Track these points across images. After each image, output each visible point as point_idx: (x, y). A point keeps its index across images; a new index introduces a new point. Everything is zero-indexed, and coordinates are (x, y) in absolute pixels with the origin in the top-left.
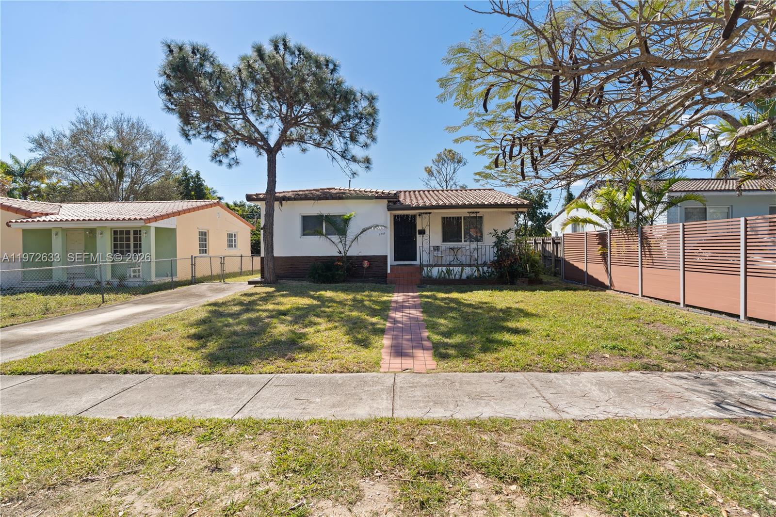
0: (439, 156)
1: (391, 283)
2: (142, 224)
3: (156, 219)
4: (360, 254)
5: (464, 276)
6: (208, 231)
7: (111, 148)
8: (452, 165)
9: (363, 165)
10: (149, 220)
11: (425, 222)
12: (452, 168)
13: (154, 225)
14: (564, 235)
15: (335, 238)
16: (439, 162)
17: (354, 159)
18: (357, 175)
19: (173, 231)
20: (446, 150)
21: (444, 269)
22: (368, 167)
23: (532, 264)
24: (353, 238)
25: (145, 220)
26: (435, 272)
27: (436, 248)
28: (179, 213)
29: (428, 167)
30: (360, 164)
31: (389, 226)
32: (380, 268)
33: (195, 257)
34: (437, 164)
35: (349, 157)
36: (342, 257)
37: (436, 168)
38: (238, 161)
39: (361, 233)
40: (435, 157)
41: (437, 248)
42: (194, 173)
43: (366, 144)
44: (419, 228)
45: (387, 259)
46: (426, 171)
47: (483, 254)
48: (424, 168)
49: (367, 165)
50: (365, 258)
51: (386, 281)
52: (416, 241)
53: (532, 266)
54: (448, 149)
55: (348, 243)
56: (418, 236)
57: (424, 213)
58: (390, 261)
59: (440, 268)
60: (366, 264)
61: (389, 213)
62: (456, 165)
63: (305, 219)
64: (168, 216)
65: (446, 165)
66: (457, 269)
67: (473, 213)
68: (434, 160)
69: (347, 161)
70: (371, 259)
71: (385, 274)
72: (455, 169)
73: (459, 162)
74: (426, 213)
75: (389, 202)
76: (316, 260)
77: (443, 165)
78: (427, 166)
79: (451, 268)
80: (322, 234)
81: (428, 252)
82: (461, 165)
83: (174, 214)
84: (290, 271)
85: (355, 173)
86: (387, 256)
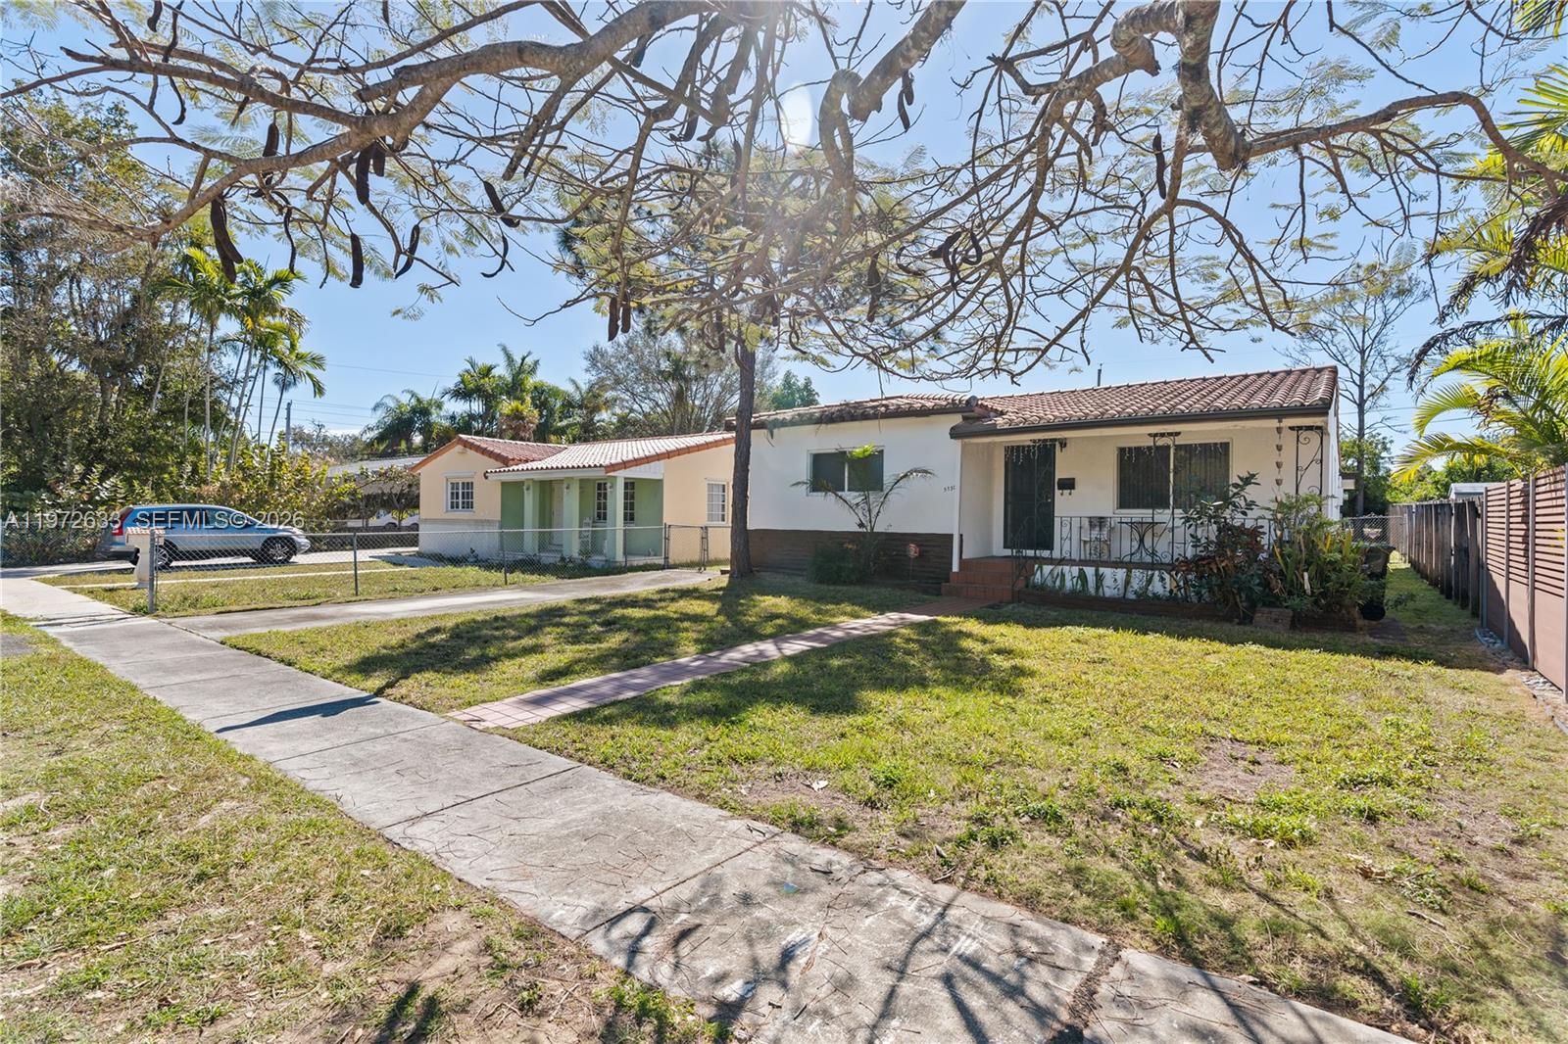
1: (953, 593)
2: (601, 473)
3: (625, 465)
5: (1131, 594)
6: (728, 483)
10: (613, 467)
13: (622, 475)
14: (1487, 491)
19: (657, 485)
23: (1320, 572)
25: (606, 467)
27: (1095, 522)
28: (668, 455)
33: (670, 526)
36: (862, 534)
39: (894, 486)
41: (1099, 522)
42: (801, 383)
44: (1061, 473)
45: (953, 543)
50: (915, 538)
51: (941, 590)
52: (1053, 505)
56: (1058, 492)
60: (913, 550)
61: (958, 443)
63: (817, 460)
64: (648, 460)
67: (1163, 435)
83: (658, 457)
86: (954, 536)
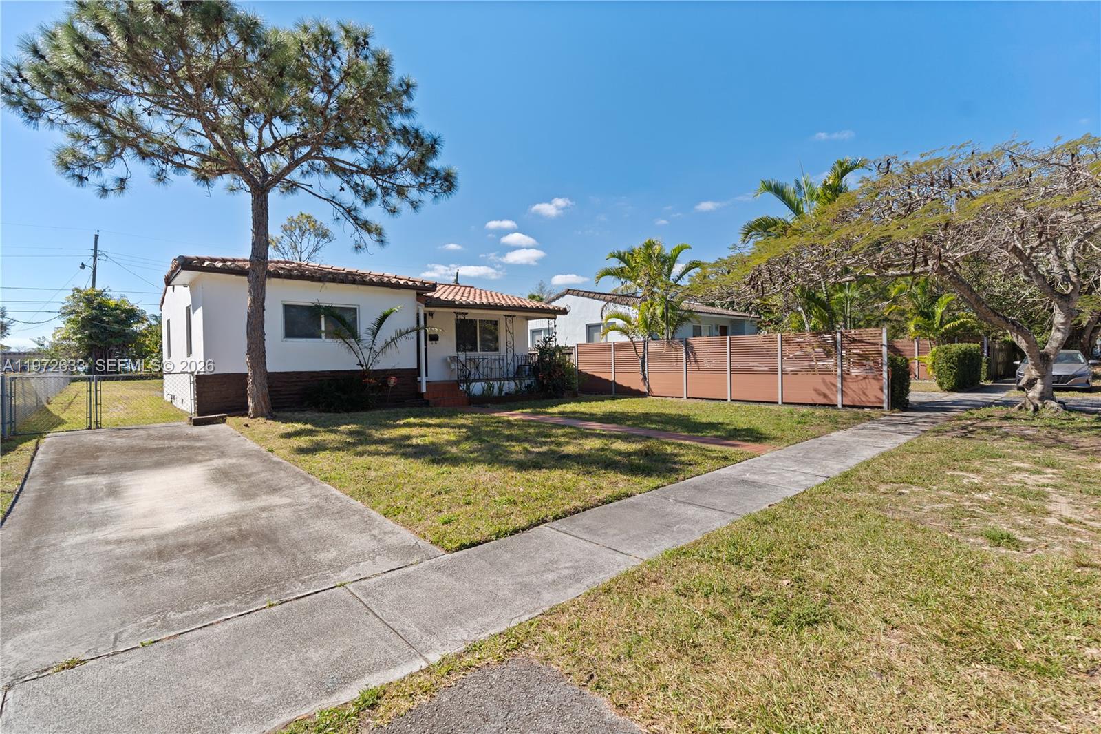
9: (375, 237)
14: (578, 345)
30: (372, 235)
45: (418, 374)
49: (380, 237)
51: (421, 404)
60: (393, 382)
63: (289, 309)
70: (398, 374)
71: (419, 394)
75: (417, 294)
80: (319, 337)
86: (416, 369)
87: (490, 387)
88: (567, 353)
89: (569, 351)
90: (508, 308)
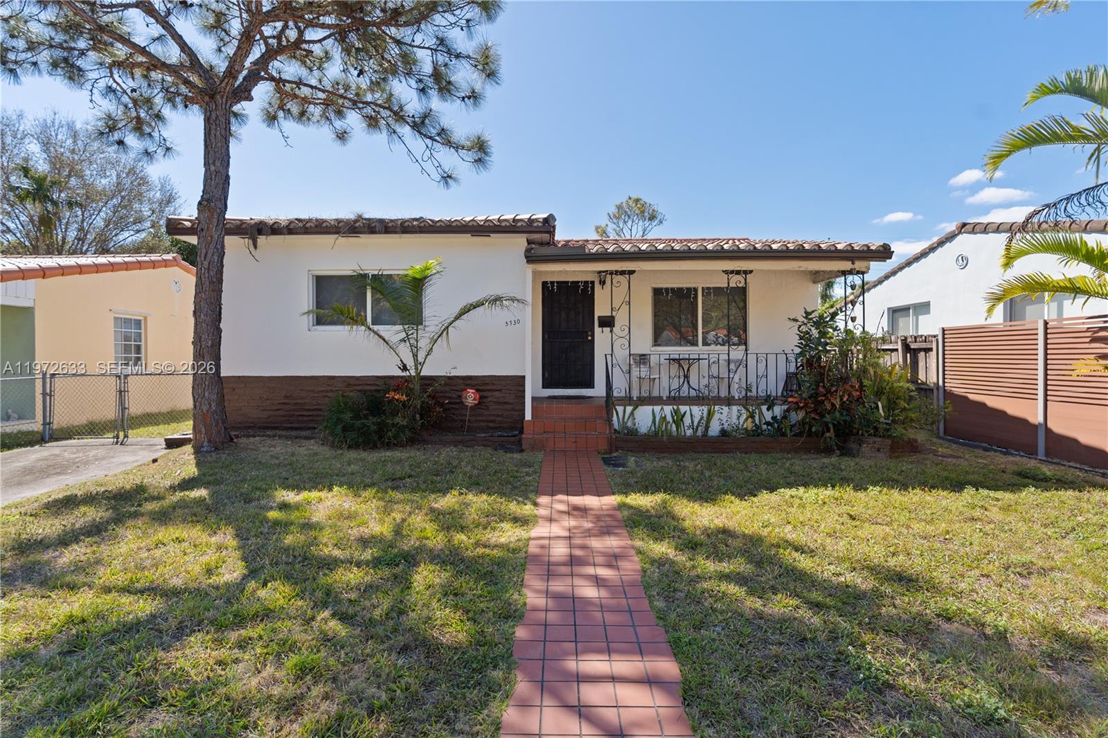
0: (619, 207)
1: (534, 447)
4: (454, 373)
5: (714, 429)
6: (146, 318)
7: (26, 171)
8: (641, 223)
9: (471, 156)
11: (620, 294)
12: (640, 229)
14: (944, 330)
15: (393, 332)
16: (618, 218)
17: (444, 138)
18: (455, 180)
20: (630, 198)
21: (668, 409)
22: (479, 161)
23: (889, 400)
24: (437, 329)
26: (644, 418)
27: (641, 359)
28: (43, 272)
29: (600, 227)
30: (462, 152)
31: (529, 298)
32: (508, 407)
33: (53, 375)
34: (615, 221)
35: (433, 132)
36: (408, 380)
37: (615, 227)
38: (168, 144)
39: (457, 318)
40: (613, 210)
43: (473, 92)
44: (601, 310)
45: (523, 385)
46: (598, 232)
47: (760, 374)
48: (594, 229)
49: (480, 155)
50: (469, 381)
51: (520, 442)
52: (592, 341)
53: (891, 406)
54: (634, 196)
55: (424, 344)
56: (597, 330)
57: (617, 272)
58: (533, 387)
59: (657, 408)
60: (471, 397)
61: (529, 269)
62: (647, 223)
63: (322, 283)
65: (630, 223)
66: (698, 411)
68: (611, 213)
69: (428, 141)
70: (483, 384)
71: (518, 423)
72: (644, 230)
73: (652, 218)
74: (623, 273)
75: (529, 242)
76: (349, 385)
77: (625, 222)
78: (599, 225)
79: (683, 408)
80: (364, 323)
81: (625, 368)
82: (654, 224)
84: (282, 413)
85: (450, 177)
86: (524, 377)
87: (679, 418)
88: (920, 350)
89: (924, 345)
90: (736, 255)
